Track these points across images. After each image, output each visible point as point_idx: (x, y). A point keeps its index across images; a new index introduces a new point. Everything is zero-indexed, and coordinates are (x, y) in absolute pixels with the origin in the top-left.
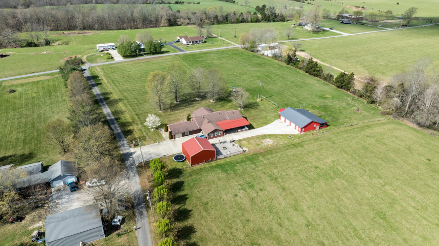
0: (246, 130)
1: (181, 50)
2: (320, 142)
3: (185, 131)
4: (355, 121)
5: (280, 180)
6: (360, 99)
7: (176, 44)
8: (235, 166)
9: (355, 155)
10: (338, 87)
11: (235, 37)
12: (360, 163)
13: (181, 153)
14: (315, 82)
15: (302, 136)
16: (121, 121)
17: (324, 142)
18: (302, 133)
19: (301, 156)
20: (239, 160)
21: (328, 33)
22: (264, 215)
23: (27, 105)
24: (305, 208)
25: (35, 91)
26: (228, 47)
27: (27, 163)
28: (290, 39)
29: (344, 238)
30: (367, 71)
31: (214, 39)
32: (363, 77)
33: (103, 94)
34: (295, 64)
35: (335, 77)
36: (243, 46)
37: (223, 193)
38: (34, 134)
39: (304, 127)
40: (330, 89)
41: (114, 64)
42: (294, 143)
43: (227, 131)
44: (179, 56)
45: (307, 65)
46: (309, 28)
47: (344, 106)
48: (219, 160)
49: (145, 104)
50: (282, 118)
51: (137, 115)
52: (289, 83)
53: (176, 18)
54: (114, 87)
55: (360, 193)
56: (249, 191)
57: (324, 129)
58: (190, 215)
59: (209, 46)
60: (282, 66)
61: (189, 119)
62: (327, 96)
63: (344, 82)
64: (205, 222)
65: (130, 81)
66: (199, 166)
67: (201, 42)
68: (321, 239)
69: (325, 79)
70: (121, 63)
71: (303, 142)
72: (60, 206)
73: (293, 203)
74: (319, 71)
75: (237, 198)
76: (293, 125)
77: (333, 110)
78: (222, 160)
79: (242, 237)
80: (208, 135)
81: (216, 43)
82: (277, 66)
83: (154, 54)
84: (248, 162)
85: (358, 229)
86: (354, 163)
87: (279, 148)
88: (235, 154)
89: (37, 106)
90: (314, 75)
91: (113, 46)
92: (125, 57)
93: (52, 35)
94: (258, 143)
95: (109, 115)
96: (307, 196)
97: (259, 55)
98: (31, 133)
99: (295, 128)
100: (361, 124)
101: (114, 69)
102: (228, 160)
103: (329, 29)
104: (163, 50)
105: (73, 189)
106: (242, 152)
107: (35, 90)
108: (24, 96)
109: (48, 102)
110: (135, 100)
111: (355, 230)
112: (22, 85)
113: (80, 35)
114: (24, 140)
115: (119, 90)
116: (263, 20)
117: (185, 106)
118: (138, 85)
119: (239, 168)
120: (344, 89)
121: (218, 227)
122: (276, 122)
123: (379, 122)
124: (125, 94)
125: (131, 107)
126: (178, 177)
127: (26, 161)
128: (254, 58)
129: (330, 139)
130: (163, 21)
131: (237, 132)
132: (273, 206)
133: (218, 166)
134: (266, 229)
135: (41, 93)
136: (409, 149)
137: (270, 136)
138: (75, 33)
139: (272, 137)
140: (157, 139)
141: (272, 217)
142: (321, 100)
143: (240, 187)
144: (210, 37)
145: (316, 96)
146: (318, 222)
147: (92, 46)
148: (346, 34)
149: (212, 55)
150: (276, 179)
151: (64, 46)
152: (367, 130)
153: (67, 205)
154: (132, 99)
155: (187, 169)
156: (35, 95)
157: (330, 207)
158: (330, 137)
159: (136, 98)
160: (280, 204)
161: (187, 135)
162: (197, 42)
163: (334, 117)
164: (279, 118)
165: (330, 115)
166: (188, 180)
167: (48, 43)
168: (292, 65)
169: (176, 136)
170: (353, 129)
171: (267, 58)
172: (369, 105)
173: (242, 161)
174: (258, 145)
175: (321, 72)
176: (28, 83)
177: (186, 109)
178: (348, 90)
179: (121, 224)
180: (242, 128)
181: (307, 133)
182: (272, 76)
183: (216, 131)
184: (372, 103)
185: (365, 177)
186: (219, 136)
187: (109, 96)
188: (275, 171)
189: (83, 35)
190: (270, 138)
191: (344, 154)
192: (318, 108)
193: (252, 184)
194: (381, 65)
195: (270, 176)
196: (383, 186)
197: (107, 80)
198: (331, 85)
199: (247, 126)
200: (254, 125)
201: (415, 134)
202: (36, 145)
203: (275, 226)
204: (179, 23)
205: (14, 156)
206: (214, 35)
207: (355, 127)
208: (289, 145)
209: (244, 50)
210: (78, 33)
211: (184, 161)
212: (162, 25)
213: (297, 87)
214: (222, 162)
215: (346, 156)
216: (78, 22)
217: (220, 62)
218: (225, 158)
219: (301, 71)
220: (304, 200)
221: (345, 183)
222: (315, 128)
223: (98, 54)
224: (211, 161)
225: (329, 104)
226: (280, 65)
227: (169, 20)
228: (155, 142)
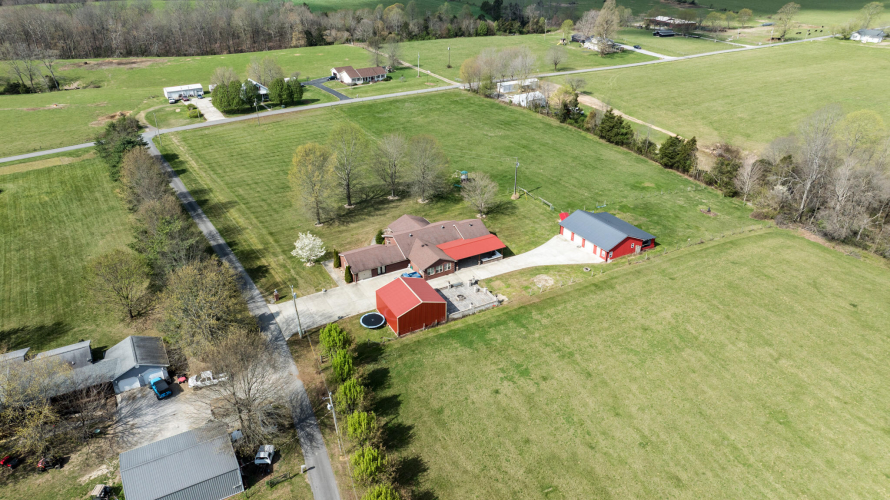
0: (498, 259)
1: (342, 97)
2: (646, 279)
3: (378, 265)
4: (707, 233)
5: (578, 357)
6: (710, 188)
7: (330, 84)
8: (486, 332)
9: (715, 302)
10: (666, 166)
11: (449, 67)
12: (728, 317)
13: (374, 310)
14: (620, 156)
15: (609, 267)
16: (241, 248)
17: (654, 277)
18: (609, 261)
19: (613, 308)
20: (493, 320)
21: (631, 56)
22: (556, 429)
23: (32, 220)
24: (634, 410)
25: (45, 190)
26: (439, 89)
27: (53, 344)
28: (559, 70)
29: (715, 465)
30: (716, 133)
31: (406, 71)
32: (708, 143)
33: (194, 193)
34: (576, 122)
35: (659, 146)
36: (467, 86)
37: (470, 387)
38: (58, 282)
39: (613, 250)
40: (650, 170)
41: (206, 128)
42: (596, 281)
43: (463, 263)
44: (341, 108)
45: (603, 123)
46: (593, 46)
47: (681, 203)
48: (453, 323)
49: (285, 211)
50: (567, 233)
51: (271, 234)
52: (570, 160)
53: (321, 29)
54: (215, 176)
55: (734, 376)
56: (522, 381)
57: (649, 253)
58: (410, 437)
59: (398, 87)
60: (551, 126)
61: (380, 240)
62: (646, 184)
63: (677, 156)
64: (443, 447)
65: (245, 163)
66: (413, 335)
67: (381, 79)
68: (674, 469)
69: (639, 151)
70: (222, 125)
71: (612, 278)
72: (140, 430)
73: (610, 401)
74: (626, 134)
75: (500, 397)
76: (589, 245)
77: (662, 213)
78: (460, 321)
79: (520, 473)
80: (426, 271)
81: (411, 81)
82: (541, 125)
83: (287, 105)
84: (511, 324)
85: (740, 446)
86: (717, 317)
87: (568, 293)
88: (483, 308)
89: (54, 222)
90: (617, 143)
91: (198, 90)
92: (228, 112)
93: (62, 68)
94: (525, 284)
95: (213, 237)
96: (634, 387)
97: (502, 104)
98: (53, 281)
99: (595, 252)
100: (718, 239)
101: (206, 139)
102: (470, 320)
103: (632, 48)
104: (306, 96)
105: (164, 395)
106: (496, 304)
107: (45, 187)
108: (22, 201)
109: (79, 212)
110: (262, 203)
111: (736, 448)
112: (15, 177)
113: (122, 66)
114: (39, 295)
115: (227, 184)
116: (499, 30)
117: (369, 214)
118: (264, 172)
119: (495, 335)
120: (677, 169)
121: (469, 457)
122: (555, 240)
123: (753, 234)
124: (241, 191)
125: (257, 218)
126: (375, 360)
127: (51, 340)
128: (494, 111)
129: (663, 271)
130: (296, 36)
131: (482, 263)
132: (573, 409)
133: (453, 334)
134: (564, 456)
135: (60, 194)
136: (815, 285)
137: (547, 269)
138: (111, 63)
139: (552, 272)
140: (322, 284)
141: (572, 431)
142: (636, 193)
143: (501, 375)
144: (396, 69)
145: (626, 185)
146: (663, 436)
147: (153, 90)
148: (667, 58)
149: (407, 104)
150: (571, 354)
151: (91, 93)
152: (731, 251)
153: (154, 429)
154: (255, 201)
155: (391, 342)
156: (47, 199)
157: (681, 406)
158: (664, 266)
159: (263, 200)
160: (585, 405)
161: (382, 273)
162: (372, 78)
163: (665, 227)
164: (561, 232)
165: (657, 223)
166: (397, 365)
167: (54, 85)
168: (571, 124)
169: (360, 275)
170: (706, 249)
171: (519, 109)
172: (727, 200)
173: (499, 323)
174: (526, 288)
175: (629, 136)
176: (28, 173)
177: (371, 219)
178: (685, 170)
179: (273, 462)
180: (490, 254)
181: (619, 260)
182: (535, 147)
183: (440, 262)
184: (733, 196)
185: (741, 344)
186: (447, 273)
187: (207, 197)
188: (567, 339)
189: (128, 66)
190: (547, 273)
191: (694, 301)
192: (634, 209)
193: (524, 367)
194: (741, 119)
195: (559, 350)
196: (776, 360)
197: (197, 162)
198: (651, 161)
199: (500, 251)
200: (513, 248)
201: (822, 254)
202: (67, 305)
203: (581, 450)
204: (329, 39)
205: (22, 330)
206: (406, 64)
207: (709, 245)
208: (586, 287)
209: (470, 94)
210: (119, 64)
211: (382, 327)
212: (294, 43)
213: (586, 167)
214: (459, 325)
215: (699, 304)
216: (116, 39)
217: (427, 120)
218: (464, 317)
219: (590, 136)
220: (630, 396)
221: (704, 357)
222: (633, 250)
223: (170, 108)
224: (438, 324)
225: (653, 200)
226: (547, 124)
227: (308, 34)
228: (318, 291)
